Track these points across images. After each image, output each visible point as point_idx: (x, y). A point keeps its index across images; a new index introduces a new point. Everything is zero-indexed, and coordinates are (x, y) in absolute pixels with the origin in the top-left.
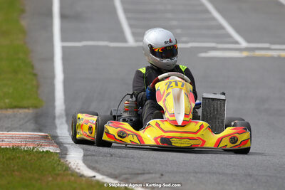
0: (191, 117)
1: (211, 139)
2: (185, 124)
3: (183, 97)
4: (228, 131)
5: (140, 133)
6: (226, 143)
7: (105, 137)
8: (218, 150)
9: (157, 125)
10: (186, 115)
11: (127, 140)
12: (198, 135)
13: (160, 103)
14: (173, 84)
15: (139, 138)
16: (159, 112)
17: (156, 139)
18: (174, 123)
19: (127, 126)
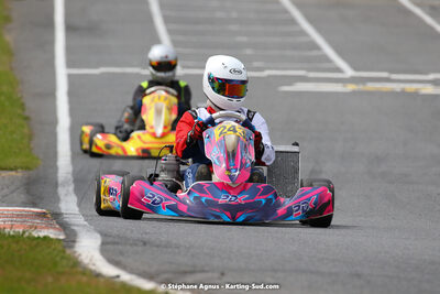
0: (170, 128)
2: (163, 135)
3: (164, 111)
5: (125, 144)
7: (94, 150)
9: (139, 137)
10: (165, 127)
11: (113, 152)
13: (144, 117)
14: (156, 99)
15: (124, 149)
16: (141, 125)
17: (137, 150)
18: (154, 135)
19: (113, 139)
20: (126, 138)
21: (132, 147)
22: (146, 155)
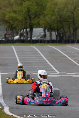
1: (25, 82)
2: (21, 79)
3: (21, 75)
4: (28, 80)
6: (28, 82)
7: (8, 82)
8: (26, 83)
9: (16, 80)
11: (12, 82)
12: (23, 81)
14: (19, 73)
15: (13, 82)
16: (17, 78)
18: (19, 79)
19: (12, 80)
20: (14, 80)
21: (15, 82)
22: (17, 83)
